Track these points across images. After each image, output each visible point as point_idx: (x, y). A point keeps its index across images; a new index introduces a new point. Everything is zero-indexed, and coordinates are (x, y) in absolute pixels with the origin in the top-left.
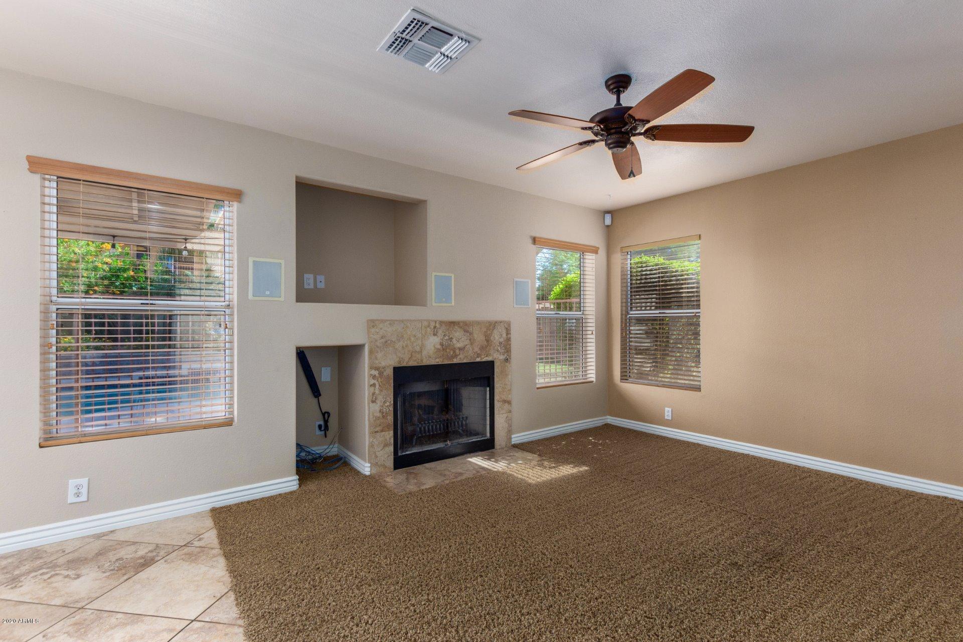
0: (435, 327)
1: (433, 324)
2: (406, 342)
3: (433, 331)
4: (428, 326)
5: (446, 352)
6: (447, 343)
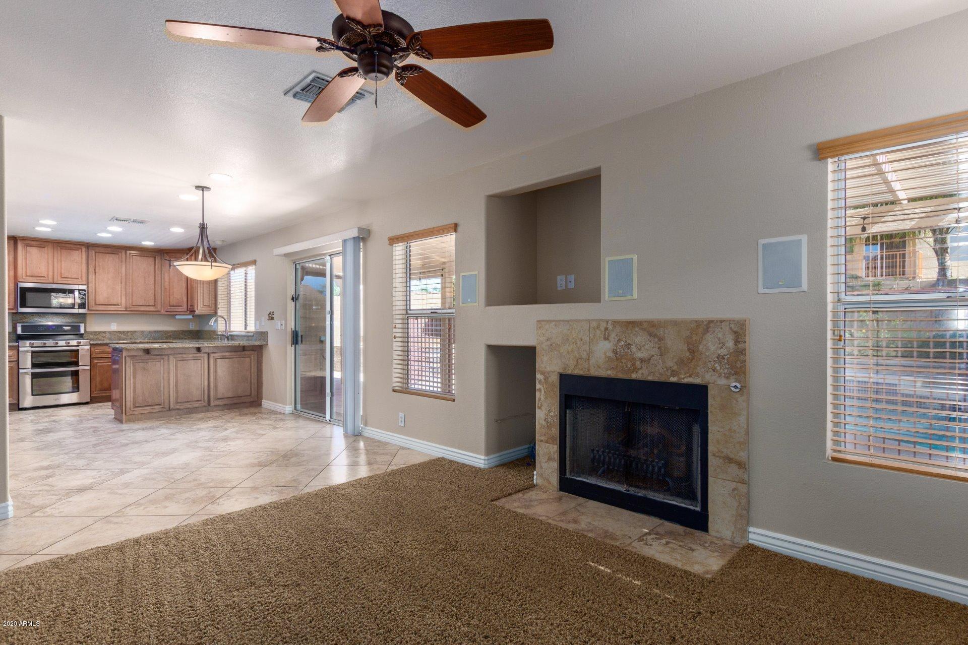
0: (606, 329)
1: (603, 325)
2: (571, 346)
3: (603, 333)
4: (598, 327)
5: (621, 362)
6: (622, 351)
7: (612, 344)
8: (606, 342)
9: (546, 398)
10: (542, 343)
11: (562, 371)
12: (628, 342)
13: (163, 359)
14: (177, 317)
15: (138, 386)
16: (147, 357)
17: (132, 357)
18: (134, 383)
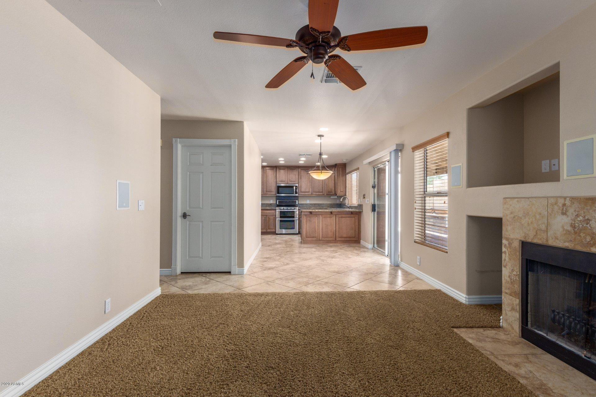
0: (564, 205)
1: (561, 201)
2: (531, 219)
3: (561, 208)
4: (556, 203)
5: (580, 236)
6: (581, 226)
7: (569, 218)
8: (564, 217)
9: (510, 259)
10: (507, 216)
11: (523, 239)
12: (586, 218)
13: (317, 216)
14: (331, 197)
15: (308, 228)
16: (311, 215)
17: (306, 215)
18: (306, 227)
